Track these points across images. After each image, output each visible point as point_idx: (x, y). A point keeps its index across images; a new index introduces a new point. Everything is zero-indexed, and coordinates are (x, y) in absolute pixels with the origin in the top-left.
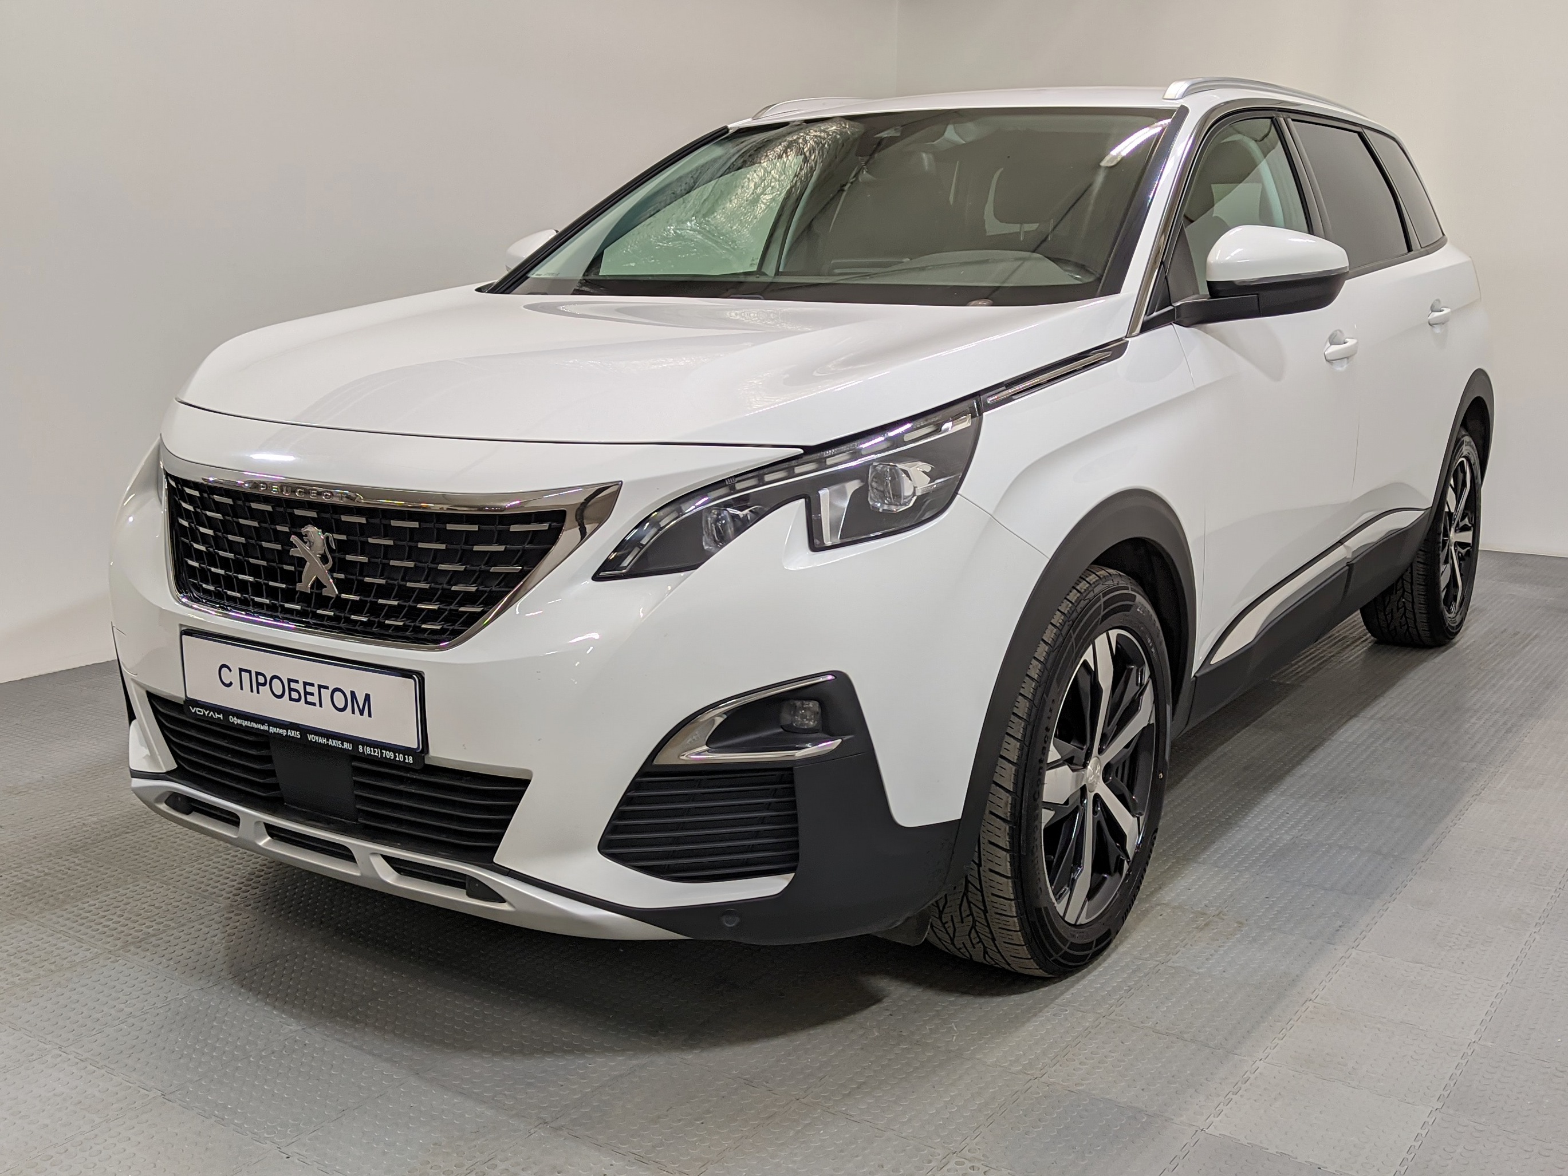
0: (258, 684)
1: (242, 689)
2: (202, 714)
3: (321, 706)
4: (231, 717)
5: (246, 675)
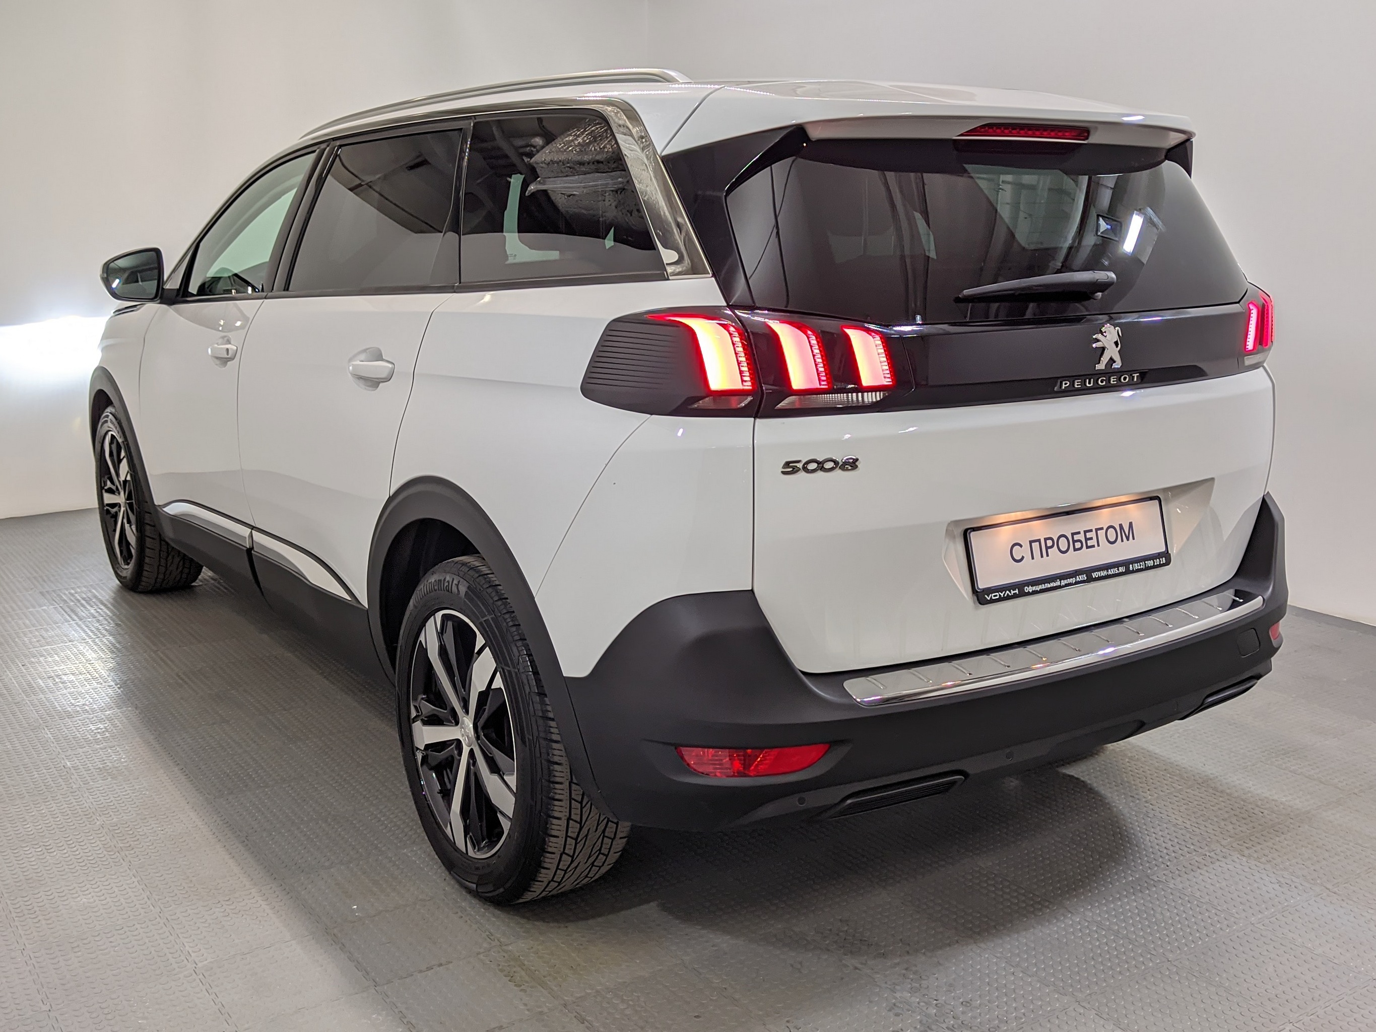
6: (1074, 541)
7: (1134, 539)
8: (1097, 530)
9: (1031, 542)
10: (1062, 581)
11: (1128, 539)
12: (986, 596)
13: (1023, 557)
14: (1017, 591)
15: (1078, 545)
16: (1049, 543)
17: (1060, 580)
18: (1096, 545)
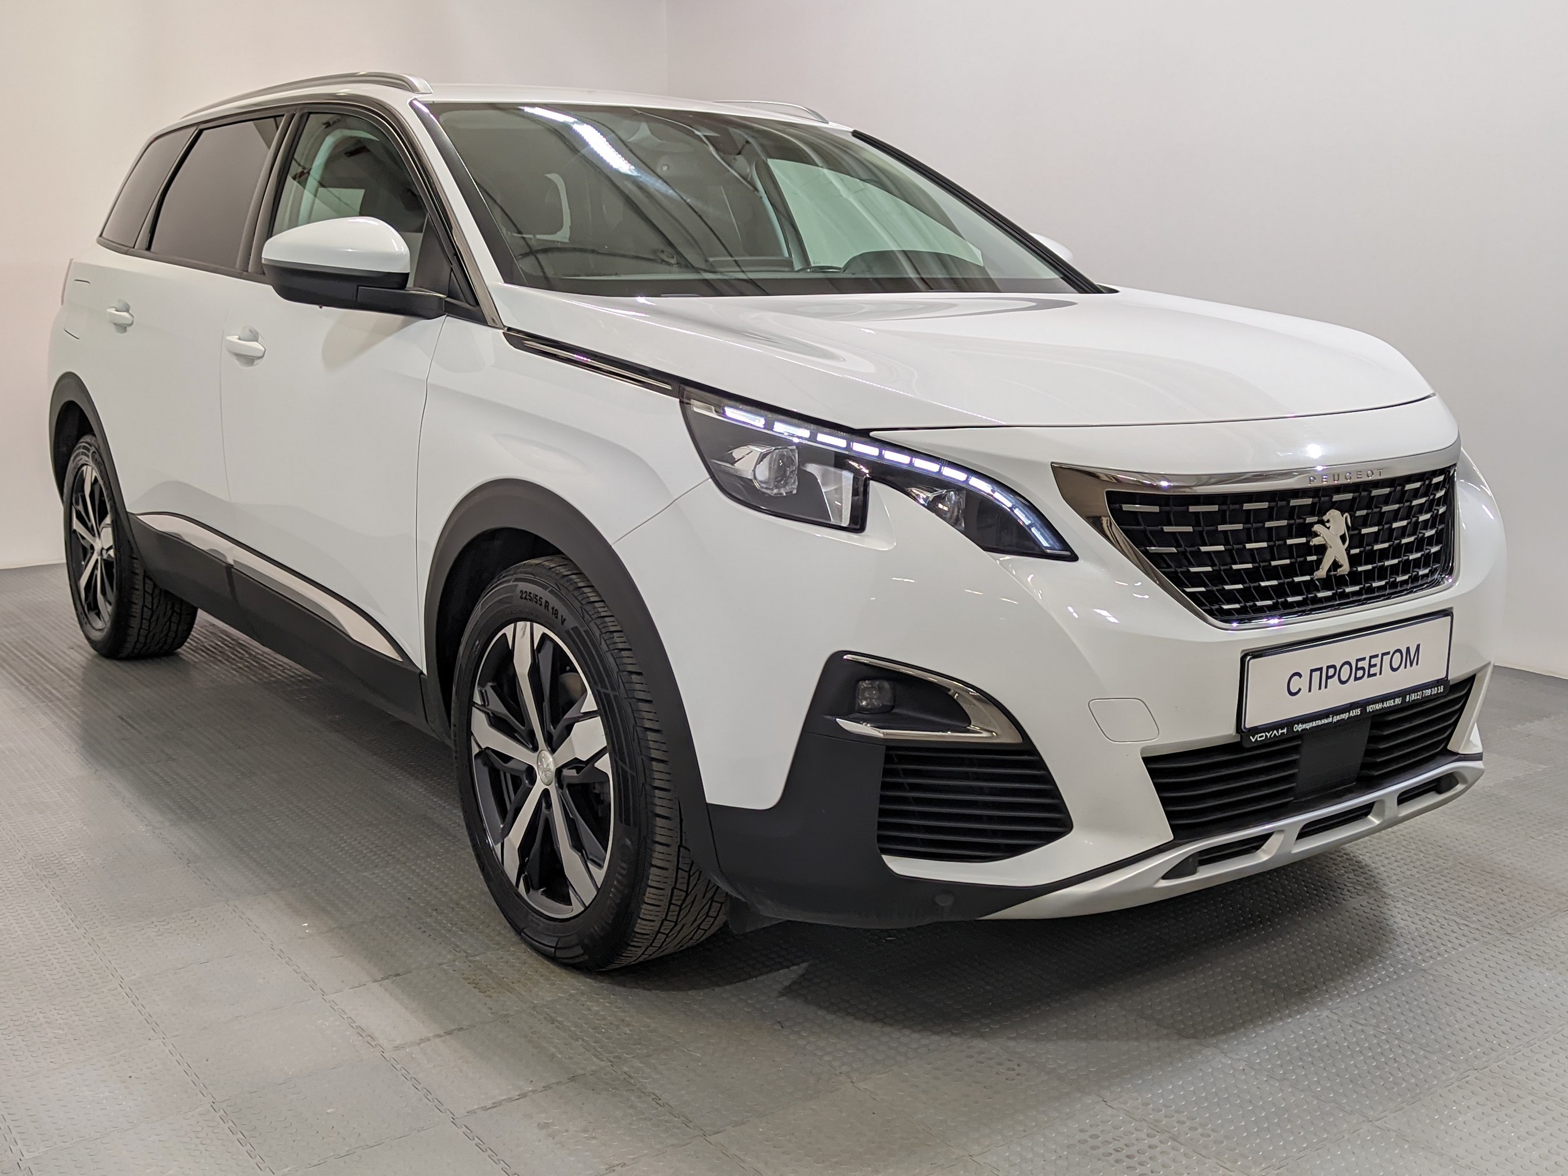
0: (1328, 677)
1: (1310, 691)
2: (1264, 738)
3: (1380, 674)
4: (1296, 726)
5: (1316, 674)
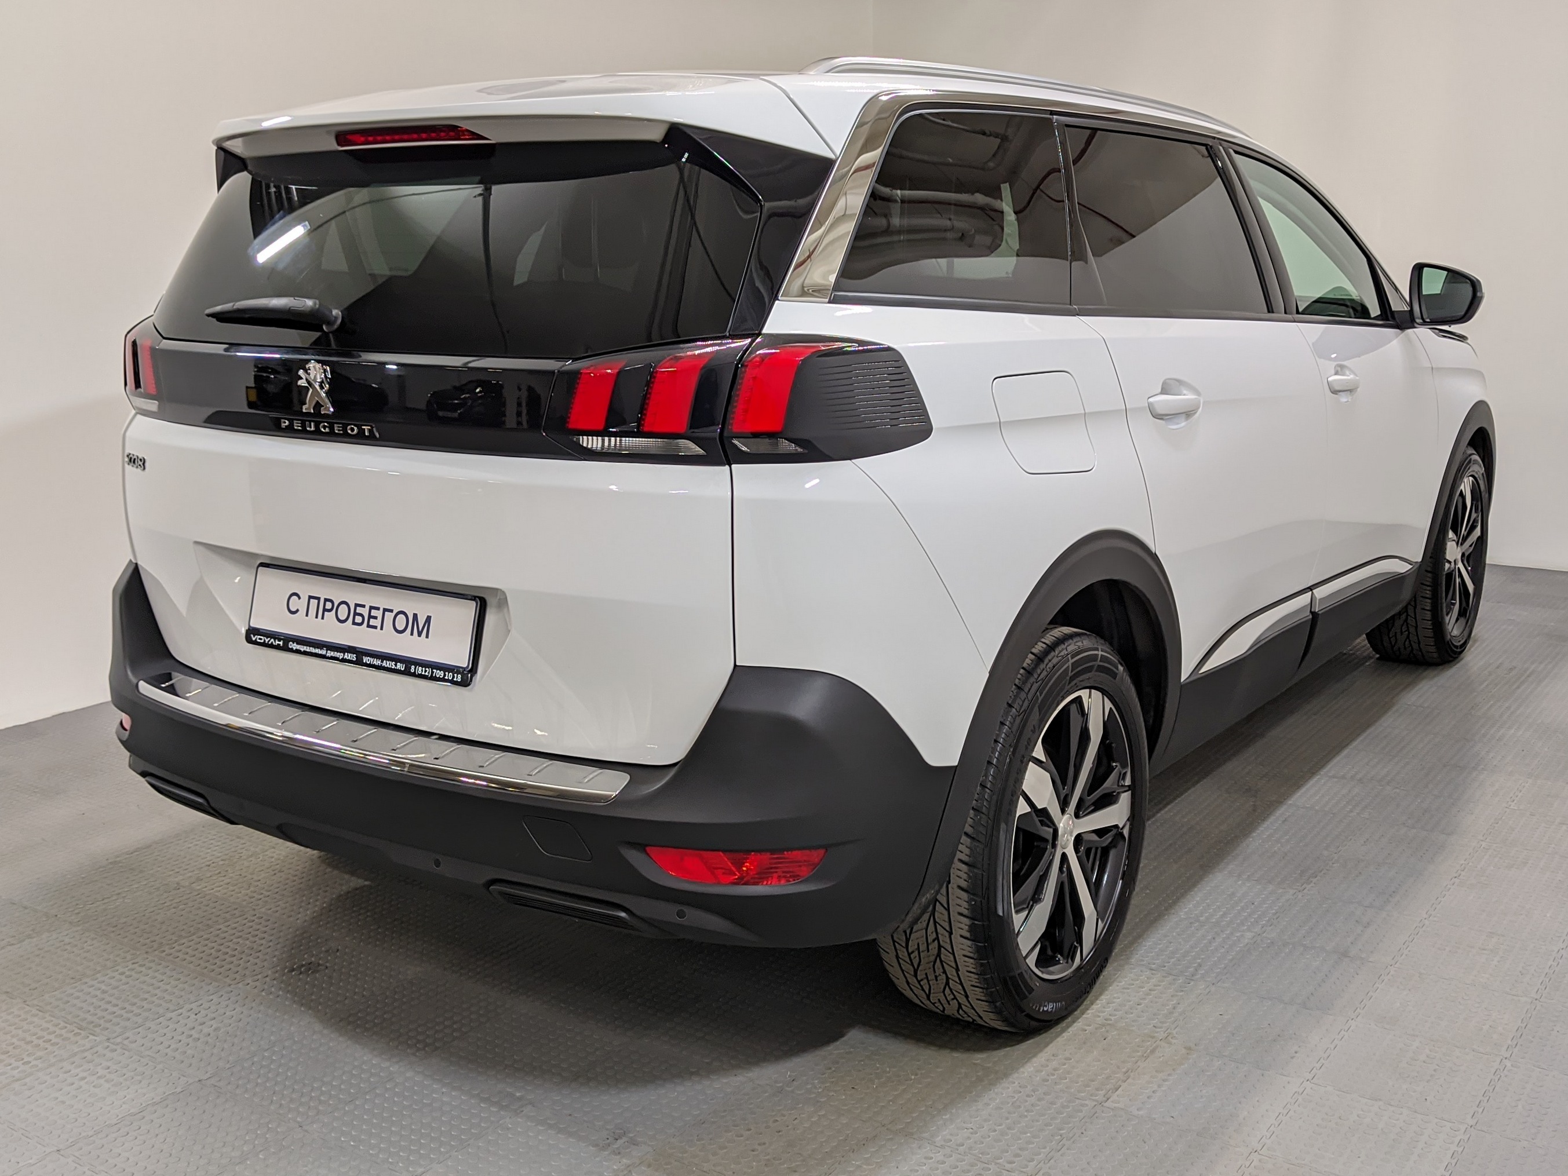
6: (356, 614)
7: (427, 637)
8: (385, 610)
9: (310, 597)
10: (329, 652)
11: (420, 634)
12: (252, 636)
13: (297, 611)
14: (281, 643)
15: (358, 619)
16: (329, 605)
17: (327, 650)
18: (379, 627)
